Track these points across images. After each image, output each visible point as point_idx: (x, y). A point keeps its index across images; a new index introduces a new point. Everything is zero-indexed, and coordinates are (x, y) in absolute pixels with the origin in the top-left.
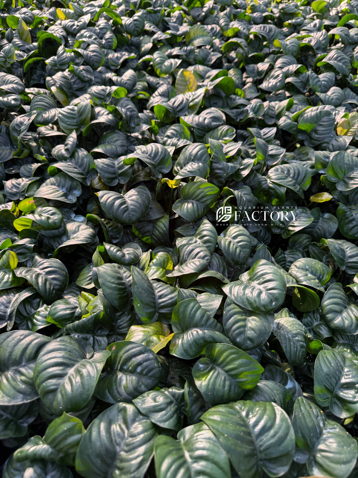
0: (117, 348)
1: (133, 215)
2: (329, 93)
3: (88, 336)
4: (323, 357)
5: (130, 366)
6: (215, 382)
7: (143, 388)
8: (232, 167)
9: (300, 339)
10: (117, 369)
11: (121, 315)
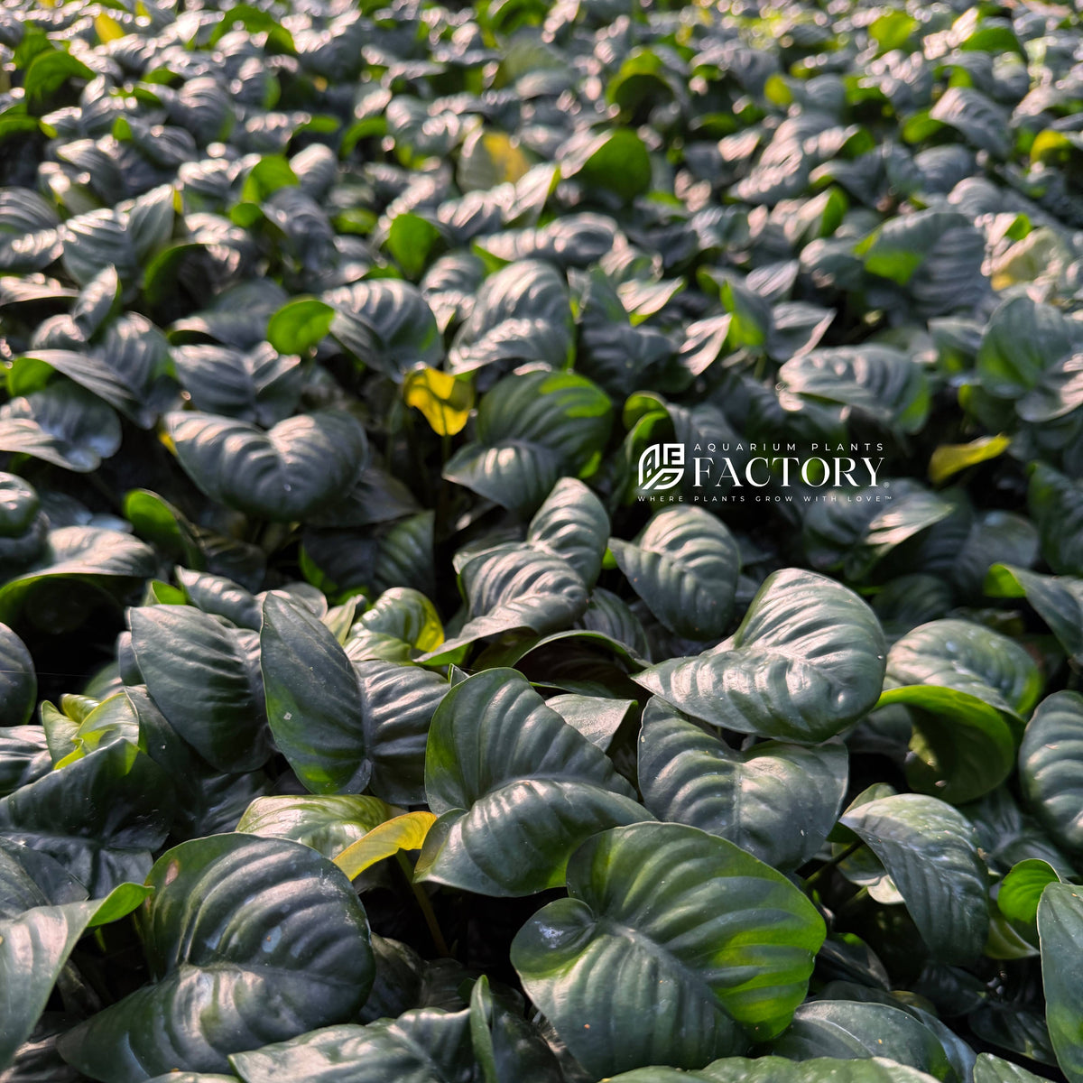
0: (184, 870)
1: (294, 486)
2: (955, 197)
3: (72, 845)
4: (1065, 901)
5: (233, 932)
6: (609, 979)
7: (287, 1019)
8: (651, 339)
9: (956, 860)
10: (181, 958)
11: (222, 788)
